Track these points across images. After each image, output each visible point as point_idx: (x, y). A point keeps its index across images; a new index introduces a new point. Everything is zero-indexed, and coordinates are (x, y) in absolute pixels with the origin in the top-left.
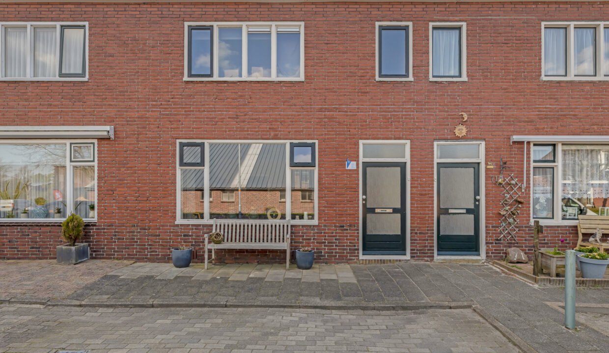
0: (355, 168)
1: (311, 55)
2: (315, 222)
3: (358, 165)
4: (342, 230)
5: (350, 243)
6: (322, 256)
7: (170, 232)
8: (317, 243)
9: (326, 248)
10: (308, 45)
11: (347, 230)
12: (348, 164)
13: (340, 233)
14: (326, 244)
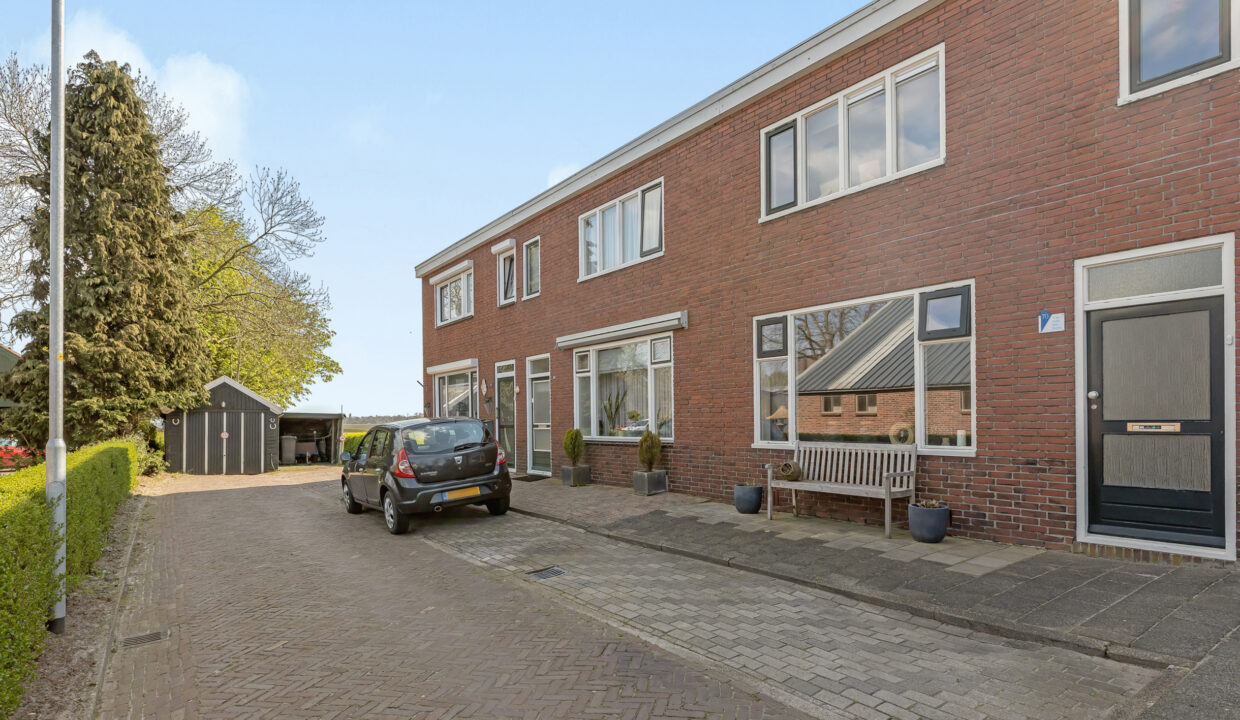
0: (1061, 327)
1: (957, 105)
2: (971, 451)
3: (1070, 321)
4: (1031, 470)
5: (1051, 501)
6: (985, 523)
7: (747, 460)
8: (974, 494)
9: (995, 507)
10: (952, 87)
11: (1044, 471)
12: (1044, 322)
13: (1026, 477)
14: (995, 499)
